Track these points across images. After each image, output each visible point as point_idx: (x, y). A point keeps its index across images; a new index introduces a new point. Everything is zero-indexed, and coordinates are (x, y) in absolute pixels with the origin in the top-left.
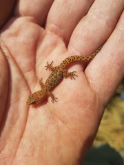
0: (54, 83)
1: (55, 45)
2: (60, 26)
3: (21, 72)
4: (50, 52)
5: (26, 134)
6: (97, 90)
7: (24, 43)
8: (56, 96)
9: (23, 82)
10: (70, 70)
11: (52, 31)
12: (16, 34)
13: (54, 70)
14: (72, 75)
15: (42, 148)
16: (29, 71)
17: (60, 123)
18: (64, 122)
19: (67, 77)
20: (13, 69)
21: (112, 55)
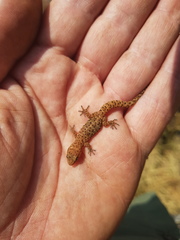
0: (92, 133)
1: (90, 84)
2: (97, 62)
3: (48, 117)
4: (85, 93)
5: (59, 193)
6: (140, 140)
7: (54, 82)
8: (94, 148)
9: (51, 130)
10: (111, 118)
11: (86, 66)
12: (43, 70)
13: (91, 117)
14: (112, 124)
15: (79, 208)
16: (58, 116)
17: (99, 179)
18: (104, 178)
19: (107, 126)
20: (40, 114)
21: (157, 101)
